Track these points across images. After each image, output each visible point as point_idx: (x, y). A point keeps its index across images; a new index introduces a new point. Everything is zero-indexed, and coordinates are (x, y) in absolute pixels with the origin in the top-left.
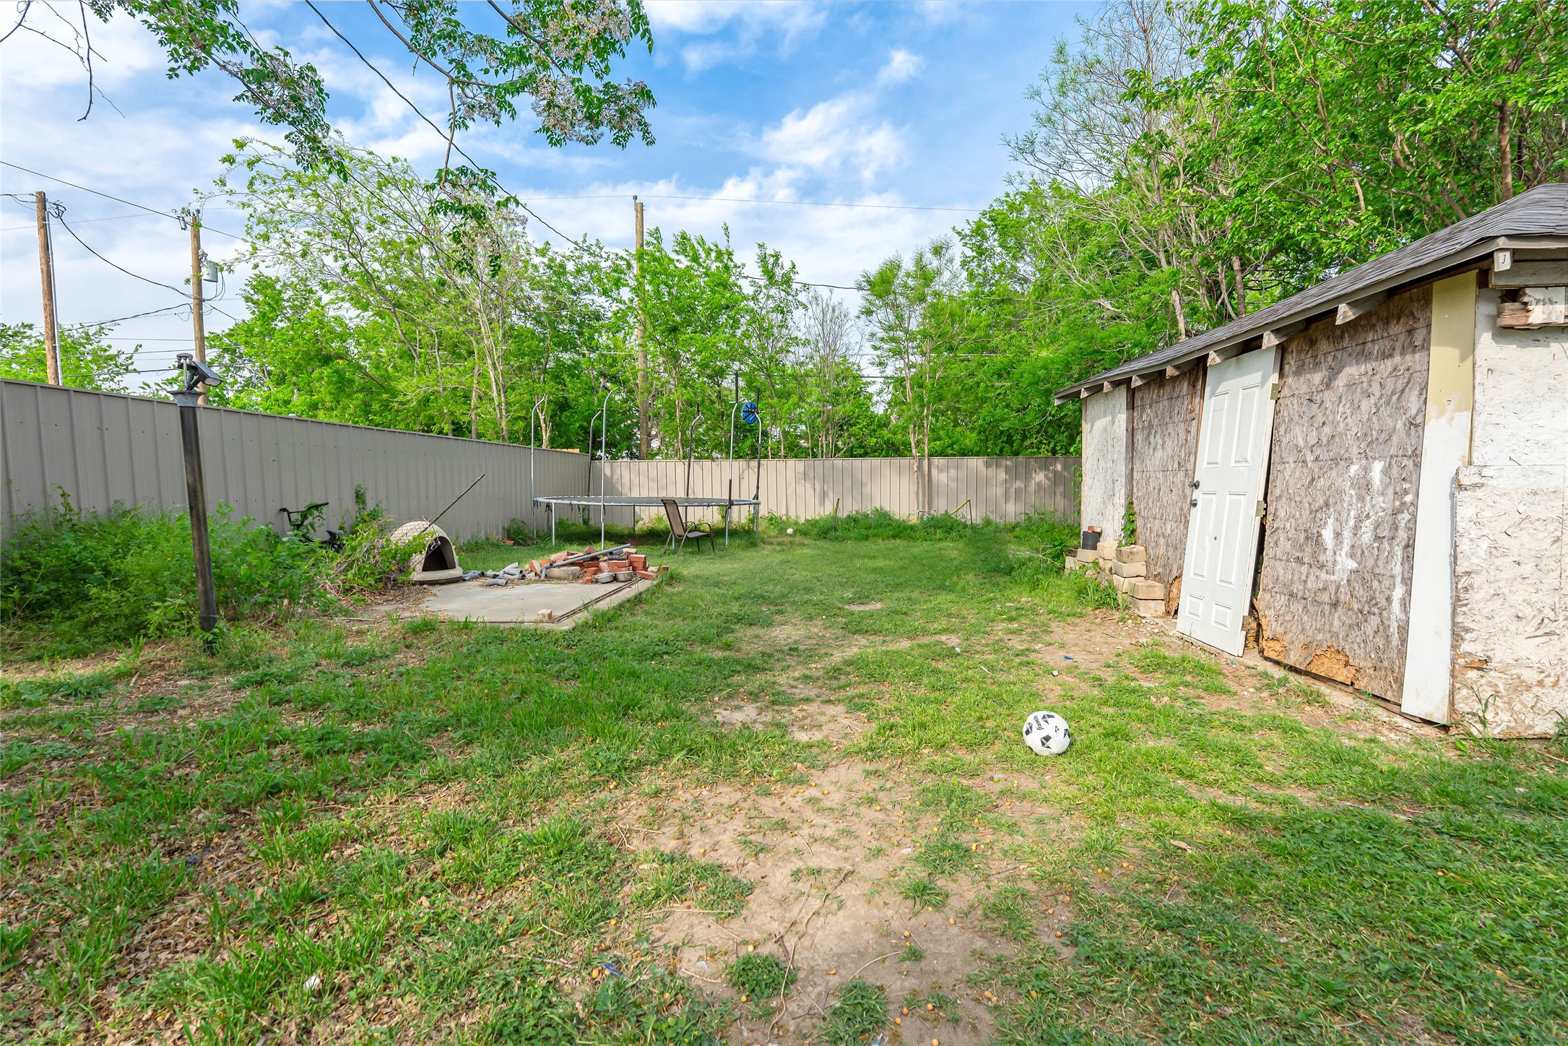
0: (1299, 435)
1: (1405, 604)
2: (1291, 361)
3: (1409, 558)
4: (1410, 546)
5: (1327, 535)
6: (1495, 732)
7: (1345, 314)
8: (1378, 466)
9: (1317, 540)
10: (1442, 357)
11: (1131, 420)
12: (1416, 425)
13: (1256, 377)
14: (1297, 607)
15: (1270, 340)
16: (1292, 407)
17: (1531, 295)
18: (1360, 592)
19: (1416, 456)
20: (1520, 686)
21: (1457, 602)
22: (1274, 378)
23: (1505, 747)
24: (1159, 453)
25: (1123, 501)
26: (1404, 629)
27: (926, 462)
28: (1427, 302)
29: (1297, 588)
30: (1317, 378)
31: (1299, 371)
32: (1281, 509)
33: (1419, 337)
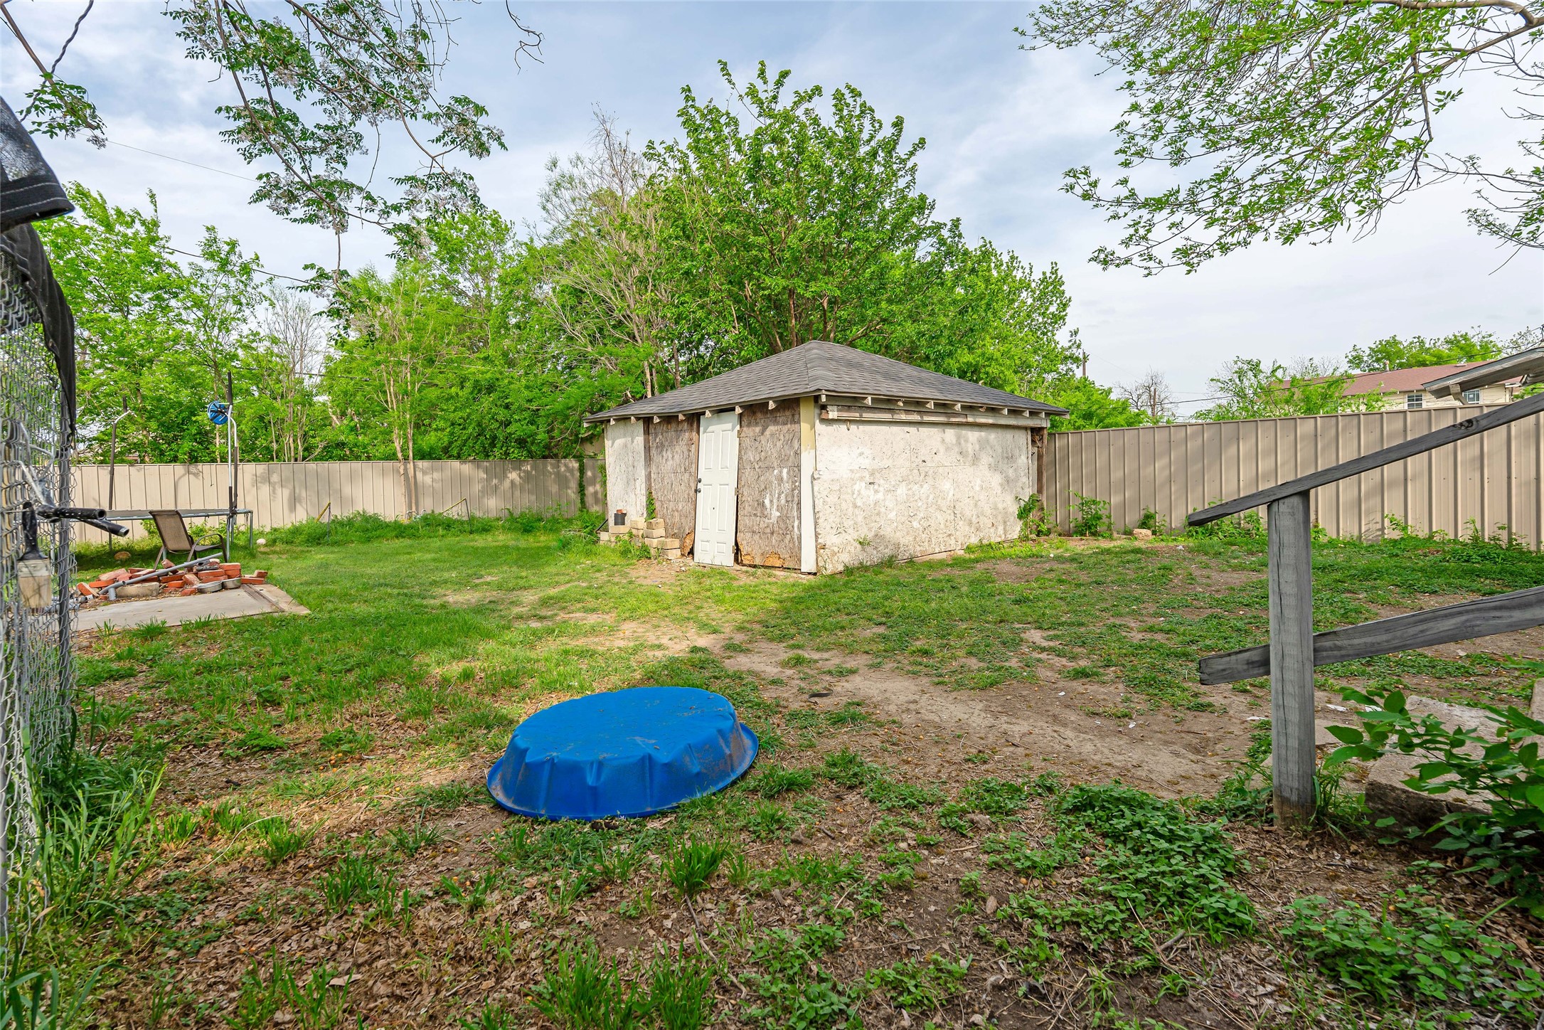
0: (751, 455)
1: (799, 528)
2: (745, 422)
3: (799, 509)
4: (799, 503)
5: (767, 502)
6: (829, 572)
7: (772, 405)
8: (785, 471)
9: (763, 504)
10: (804, 426)
11: (647, 442)
12: (798, 454)
13: (729, 426)
14: (756, 537)
15: (738, 410)
16: (747, 442)
17: (829, 408)
18: (782, 526)
19: (799, 467)
20: (834, 554)
21: (816, 524)
22: (738, 427)
23: (832, 576)
24: (670, 463)
25: (644, 492)
26: (800, 538)
27: (410, 466)
28: (798, 405)
29: (756, 528)
30: (758, 429)
31: (749, 425)
32: (746, 491)
33: (796, 417)
